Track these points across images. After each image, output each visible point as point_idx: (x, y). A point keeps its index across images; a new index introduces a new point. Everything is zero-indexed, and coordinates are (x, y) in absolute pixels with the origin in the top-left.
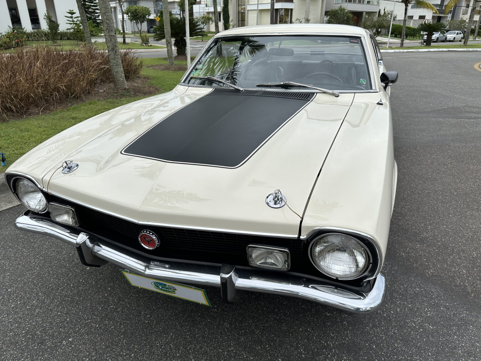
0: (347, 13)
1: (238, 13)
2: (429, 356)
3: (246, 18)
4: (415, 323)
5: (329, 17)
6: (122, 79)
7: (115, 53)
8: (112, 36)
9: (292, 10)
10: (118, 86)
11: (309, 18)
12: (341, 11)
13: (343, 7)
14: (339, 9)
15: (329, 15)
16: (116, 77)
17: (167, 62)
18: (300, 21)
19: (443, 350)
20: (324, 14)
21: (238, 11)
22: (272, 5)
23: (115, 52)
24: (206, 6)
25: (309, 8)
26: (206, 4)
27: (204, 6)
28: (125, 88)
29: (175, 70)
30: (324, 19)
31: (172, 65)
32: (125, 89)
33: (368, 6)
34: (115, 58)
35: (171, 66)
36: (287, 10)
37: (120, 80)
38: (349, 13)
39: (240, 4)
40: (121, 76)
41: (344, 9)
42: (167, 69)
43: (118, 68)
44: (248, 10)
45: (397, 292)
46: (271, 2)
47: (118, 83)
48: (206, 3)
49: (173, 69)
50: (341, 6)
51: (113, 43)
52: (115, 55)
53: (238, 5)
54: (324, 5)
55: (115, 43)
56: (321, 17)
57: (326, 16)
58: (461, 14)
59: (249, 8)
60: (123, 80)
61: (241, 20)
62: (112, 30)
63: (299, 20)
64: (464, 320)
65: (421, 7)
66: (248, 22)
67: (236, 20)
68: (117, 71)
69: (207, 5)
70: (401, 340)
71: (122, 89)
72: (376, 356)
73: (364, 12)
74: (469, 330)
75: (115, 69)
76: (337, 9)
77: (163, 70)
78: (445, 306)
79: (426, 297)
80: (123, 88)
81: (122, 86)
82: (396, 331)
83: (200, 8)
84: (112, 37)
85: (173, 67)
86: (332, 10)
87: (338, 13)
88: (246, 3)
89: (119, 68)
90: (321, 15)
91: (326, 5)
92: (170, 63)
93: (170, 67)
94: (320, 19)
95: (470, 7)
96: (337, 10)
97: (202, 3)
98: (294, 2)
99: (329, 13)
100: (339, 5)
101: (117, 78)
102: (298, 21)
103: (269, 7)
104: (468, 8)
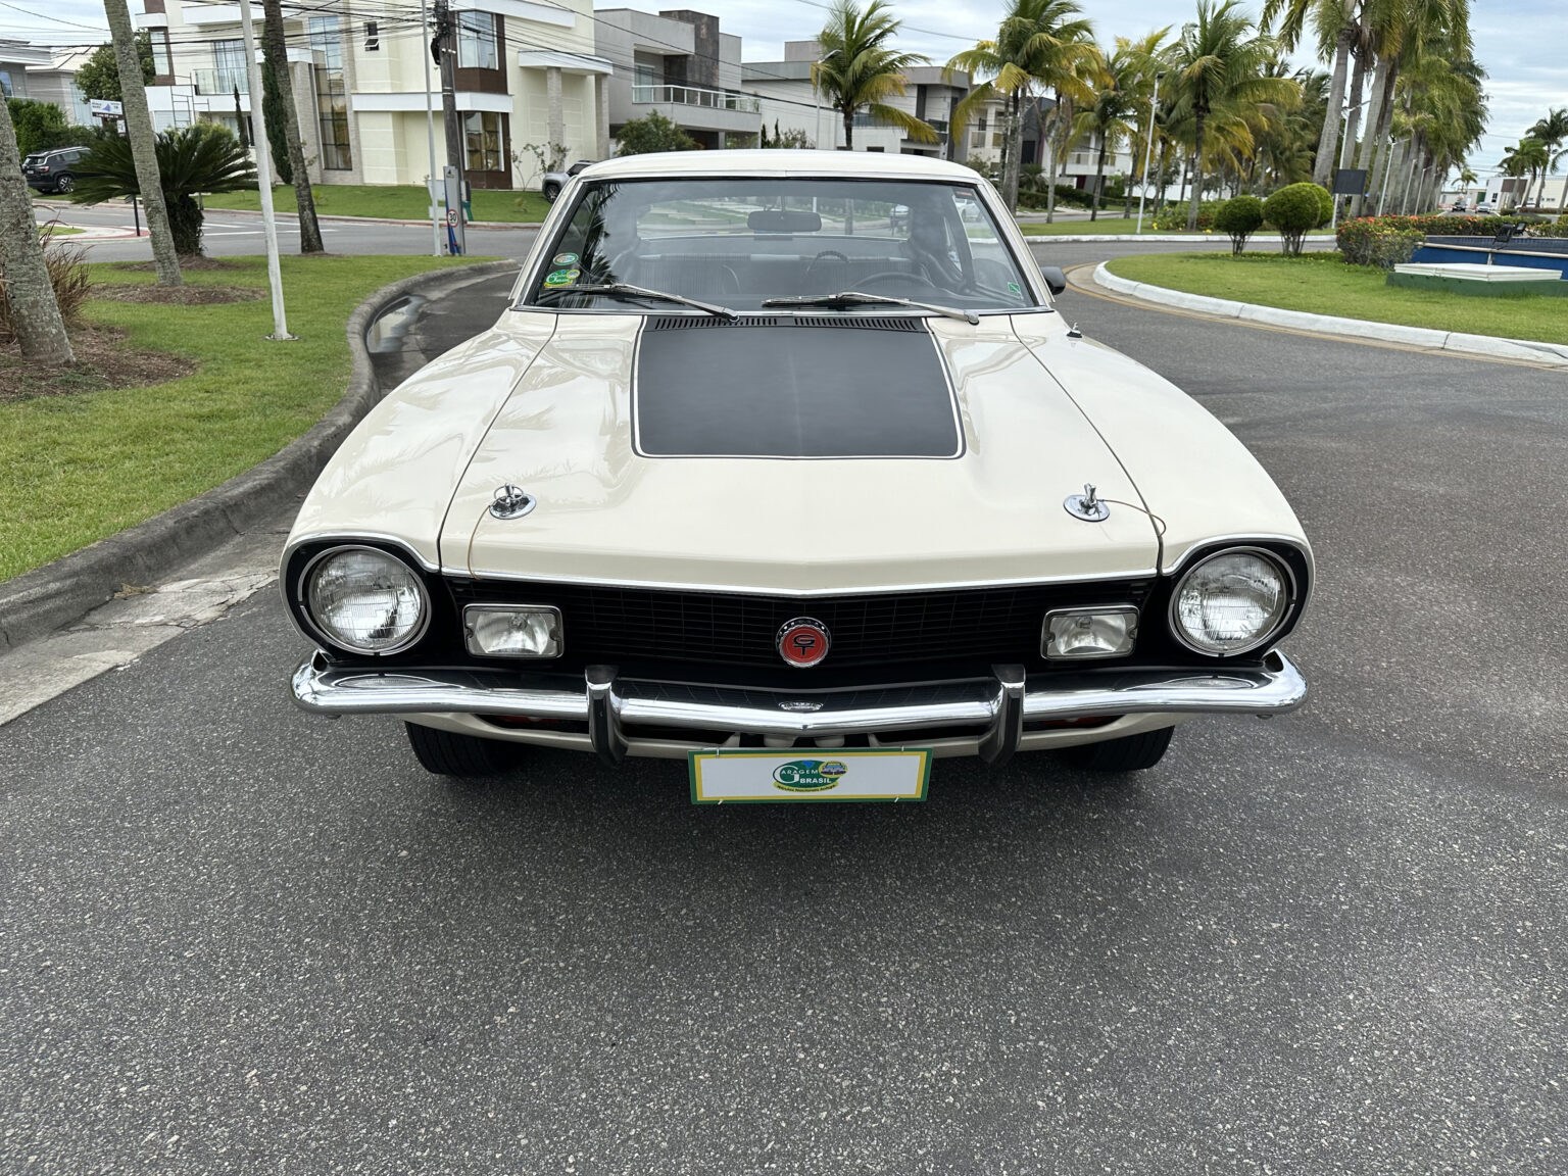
0: (675, 132)
1: (321, 120)
2: (1324, 841)
3: (352, 137)
4: (1266, 794)
5: (623, 142)
6: (54, 331)
7: (23, 240)
8: (10, 179)
9: (505, 116)
10: (40, 353)
11: (566, 144)
12: (656, 126)
13: (660, 115)
14: (652, 120)
15: (625, 136)
16: (30, 324)
17: (155, 277)
18: (539, 151)
19: (1342, 827)
20: (607, 132)
21: (321, 114)
22: (449, 100)
23: (23, 235)
24: (197, 93)
25: (561, 111)
26: (196, 87)
27: (189, 91)
28: (68, 361)
29: (190, 303)
30: (608, 149)
31: (173, 284)
32: (68, 363)
33: (730, 114)
34: (24, 256)
35: (170, 289)
36: (488, 117)
37: (46, 334)
38: (683, 133)
39: (325, 89)
40: (52, 319)
41: (665, 122)
42: (160, 296)
43: (39, 290)
44: (356, 112)
45: (1200, 750)
46: (444, 90)
47: (41, 344)
48: (194, 83)
49: (183, 299)
50: (655, 113)
51: (15, 203)
52: (23, 246)
53: (319, 95)
54: (605, 106)
55: (23, 205)
56: (598, 141)
57: (615, 140)
58: (969, 146)
59: (358, 104)
60: (60, 332)
61: (333, 142)
62: (9, 159)
63: (534, 149)
64: (1346, 771)
65: (885, 125)
66: (359, 151)
67: (315, 140)
68: (35, 304)
69: (201, 88)
70: (1261, 828)
71: (58, 366)
72: (1234, 865)
73: (722, 130)
74: (1364, 785)
75: (28, 295)
76: (643, 120)
77: (144, 301)
78: (1302, 757)
79: (1258, 748)
80: (62, 361)
81: (54, 355)
82: (1243, 816)
83: (175, 99)
84: (11, 184)
85: (179, 291)
86: (630, 123)
87: (649, 132)
88: (347, 89)
89: (42, 293)
90: (599, 135)
91: (610, 106)
92: (164, 277)
93: (170, 293)
94: (598, 148)
95: (988, 128)
96: (645, 124)
97: (178, 81)
98: (510, 92)
99: (623, 130)
100: (649, 109)
101: (33, 327)
102: (532, 151)
103: (438, 104)
104: (984, 129)
